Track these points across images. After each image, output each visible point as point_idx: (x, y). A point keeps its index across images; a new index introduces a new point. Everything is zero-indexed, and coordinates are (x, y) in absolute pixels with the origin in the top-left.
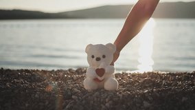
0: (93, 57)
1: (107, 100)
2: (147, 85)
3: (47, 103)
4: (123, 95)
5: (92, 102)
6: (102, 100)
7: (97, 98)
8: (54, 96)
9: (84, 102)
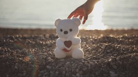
0: (61, 30)
1: (77, 70)
2: (109, 51)
3: (24, 74)
4: (91, 65)
5: (64, 72)
6: (73, 70)
7: (69, 67)
8: (31, 67)
9: (57, 72)
